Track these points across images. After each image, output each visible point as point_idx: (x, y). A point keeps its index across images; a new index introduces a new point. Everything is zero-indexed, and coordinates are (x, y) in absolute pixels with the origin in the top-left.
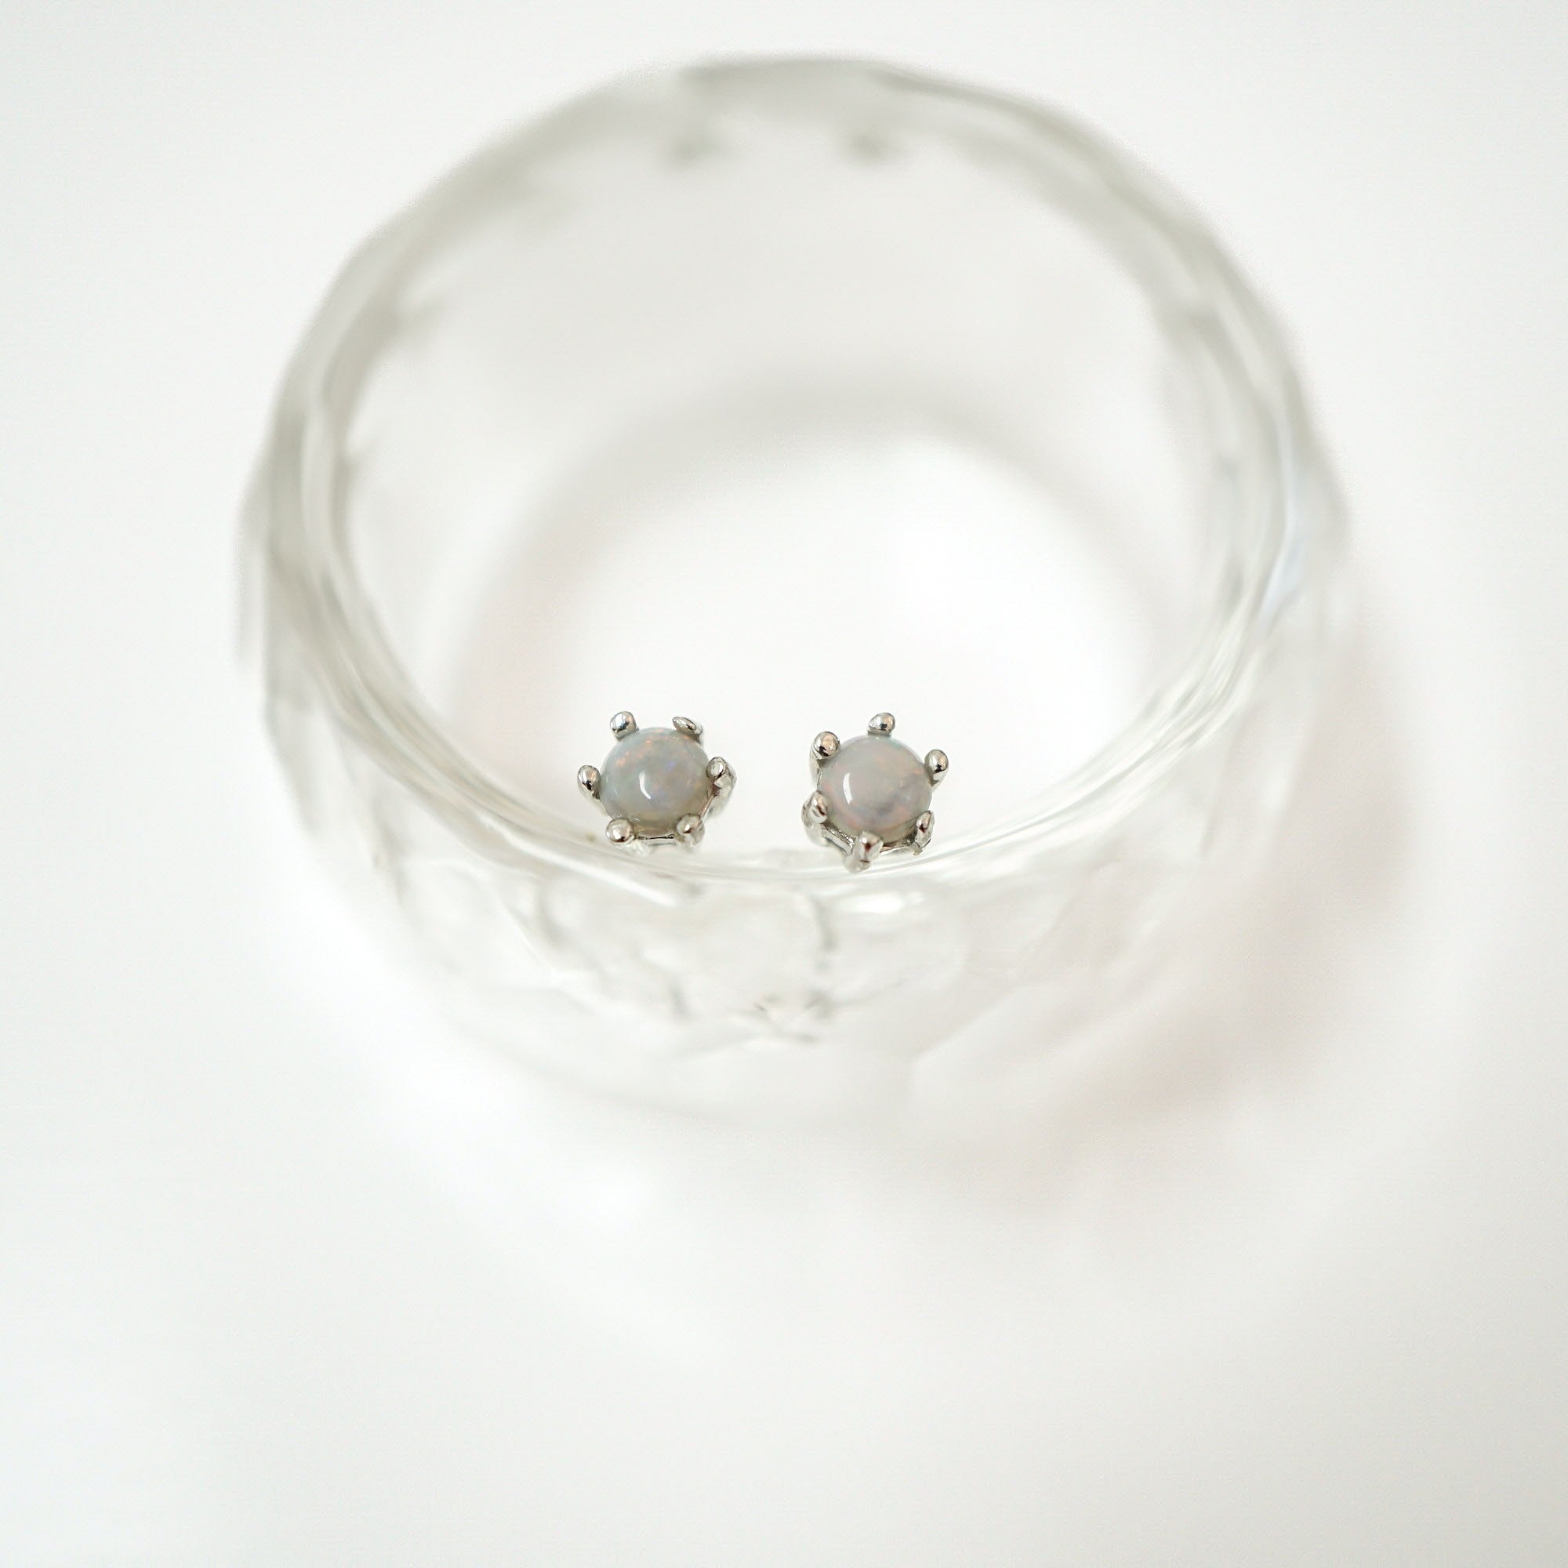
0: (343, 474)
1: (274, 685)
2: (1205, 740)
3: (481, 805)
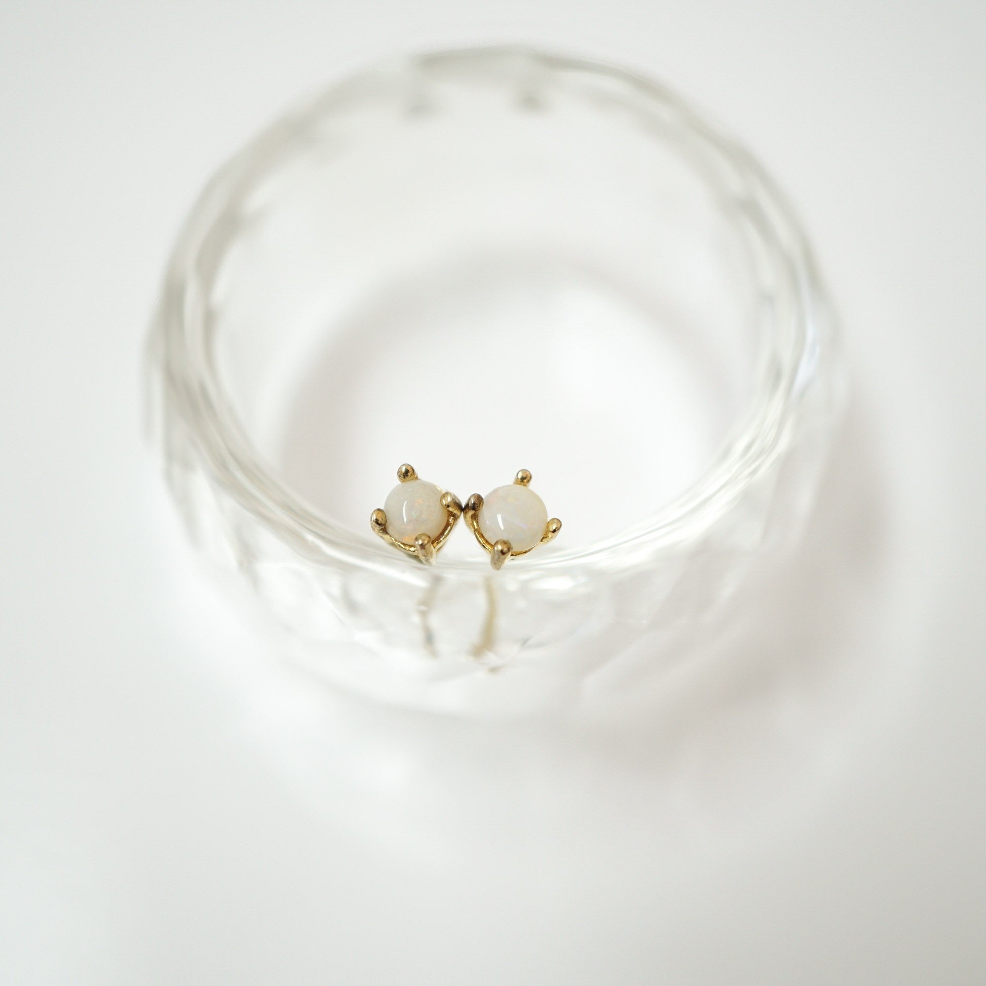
0: (210, 319)
2: (760, 474)
3: (305, 527)
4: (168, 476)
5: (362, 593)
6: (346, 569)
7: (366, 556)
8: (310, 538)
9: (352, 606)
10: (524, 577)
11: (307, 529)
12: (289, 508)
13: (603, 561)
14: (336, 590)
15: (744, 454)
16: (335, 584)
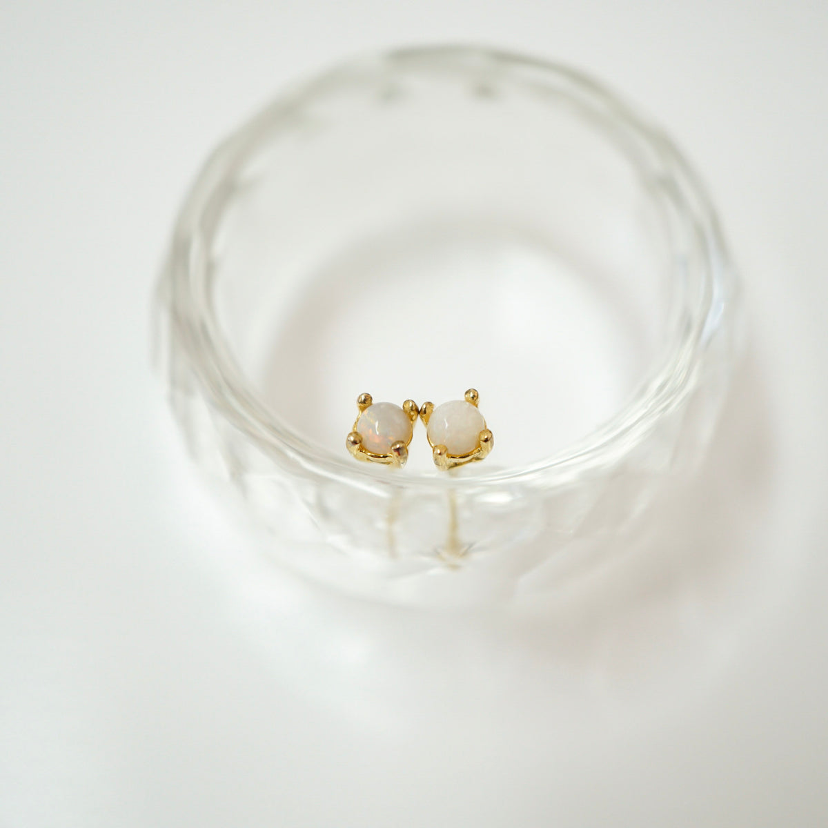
0: (210, 269)
1: (174, 382)
2: (671, 409)
3: (288, 445)
4: (172, 400)
5: (334, 502)
6: (320, 481)
7: (338, 471)
8: (291, 454)
9: (323, 511)
10: (470, 491)
11: (290, 447)
12: (274, 429)
13: (536, 480)
14: (311, 498)
15: (657, 394)
16: (311, 493)
